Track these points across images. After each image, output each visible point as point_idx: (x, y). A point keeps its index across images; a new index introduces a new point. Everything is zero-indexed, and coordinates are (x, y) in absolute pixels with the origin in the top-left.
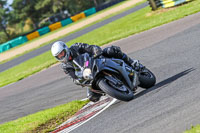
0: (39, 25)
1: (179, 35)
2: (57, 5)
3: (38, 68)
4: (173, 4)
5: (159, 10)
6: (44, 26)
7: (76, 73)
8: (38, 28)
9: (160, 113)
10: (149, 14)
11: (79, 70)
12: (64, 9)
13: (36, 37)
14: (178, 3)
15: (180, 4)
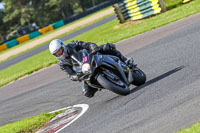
0: (7, 38)
1: (147, 47)
2: (25, 18)
3: (6, 80)
4: (141, 17)
5: (127, 22)
6: (12, 38)
8: (6, 41)
9: (127, 125)
10: (117, 27)
11: (78, 65)
12: (32, 22)
13: (4, 49)
14: (146, 15)
15: (148, 17)
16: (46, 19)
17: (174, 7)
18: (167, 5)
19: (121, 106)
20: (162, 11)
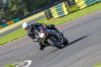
4: (58, 16)
5: (51, 19)
7: (36, 36)
11: (38, 34)
12: (3, 19)
14: (60, 16)
15: (62, 17)
16: (10, 17)
17: (75, 11)
18: (71, 11)
19: (48, 61)
20: (69, 14)
